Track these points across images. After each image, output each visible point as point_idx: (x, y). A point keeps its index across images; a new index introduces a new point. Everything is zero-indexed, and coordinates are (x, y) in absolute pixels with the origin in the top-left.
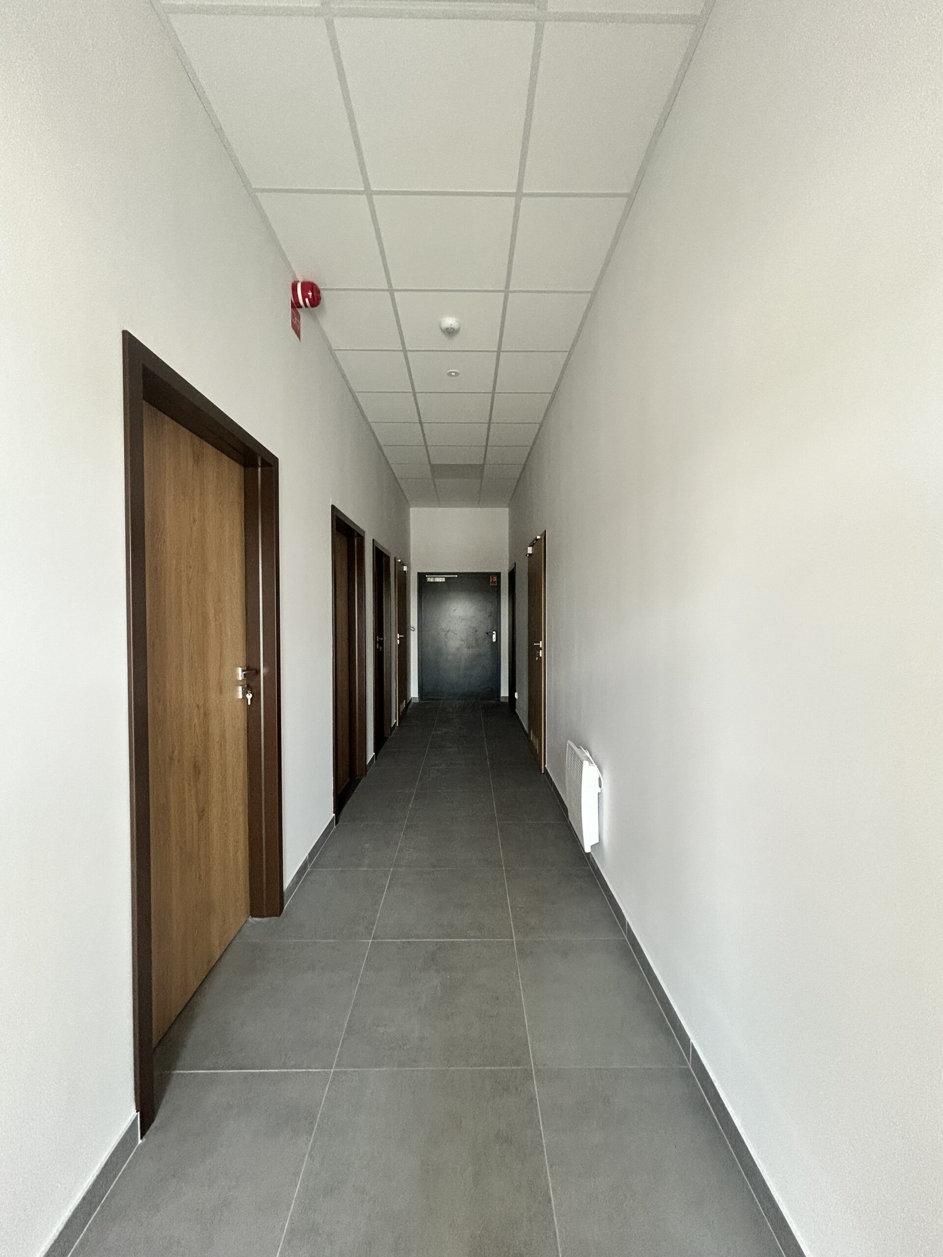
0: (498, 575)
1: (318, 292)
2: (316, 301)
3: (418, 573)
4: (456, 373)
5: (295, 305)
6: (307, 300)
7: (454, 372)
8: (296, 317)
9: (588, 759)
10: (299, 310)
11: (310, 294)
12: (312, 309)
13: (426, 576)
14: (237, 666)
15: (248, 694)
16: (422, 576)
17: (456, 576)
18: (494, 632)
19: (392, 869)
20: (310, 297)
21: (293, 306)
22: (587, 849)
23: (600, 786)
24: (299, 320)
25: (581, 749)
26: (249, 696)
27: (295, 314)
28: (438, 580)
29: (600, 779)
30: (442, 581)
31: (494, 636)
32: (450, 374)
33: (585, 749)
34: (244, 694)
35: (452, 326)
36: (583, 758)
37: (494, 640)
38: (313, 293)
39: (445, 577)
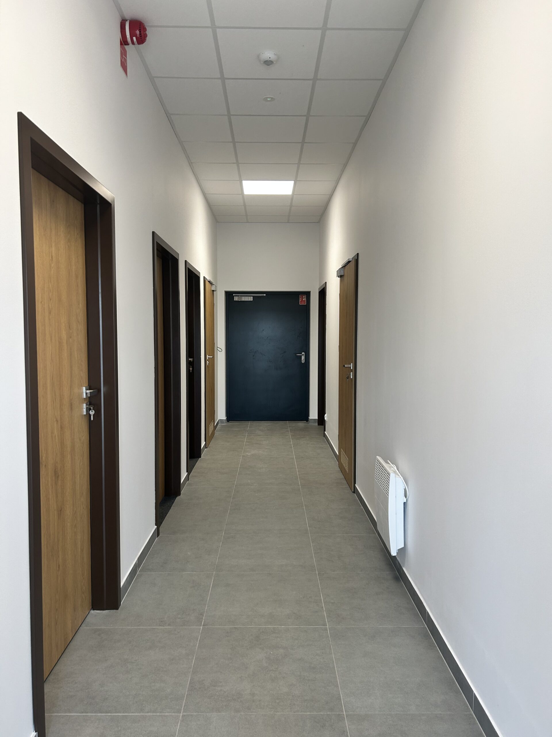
0: (308, 294)
1: (145, 30)
2: (142, 39)
3: (225, 291)
4: (272, 98)
5: (124, 42)
6: (134, 38)
7: (269, 98)
8: (124, 54)
9: (395, 472)
10: (126, 47)
11: (138, 32)
12: (137, 45)
13: (234, 295)
14: (82, 386)
15: (91, 411)
16: (229, 295)
17: (265, 295)
18: (303, 353)
19: (214, 573)
20: (138, 36)
21: (121, 44)
22: (394, 553)
23: (406, 496)
24: (126, 57)
25: (389, 464)
26: (92, 413)
27: (123, 52)
28: (245, 299)
29: (405, 490)
30: (250, 300)
31: (303, 358)
32: (265, 99)
33: (392, 464)
34: (88, 410)
35: (270, 59)
36: (390, 471)
37: (303, 361)
38: (140, 32)
39: (253, 296)
